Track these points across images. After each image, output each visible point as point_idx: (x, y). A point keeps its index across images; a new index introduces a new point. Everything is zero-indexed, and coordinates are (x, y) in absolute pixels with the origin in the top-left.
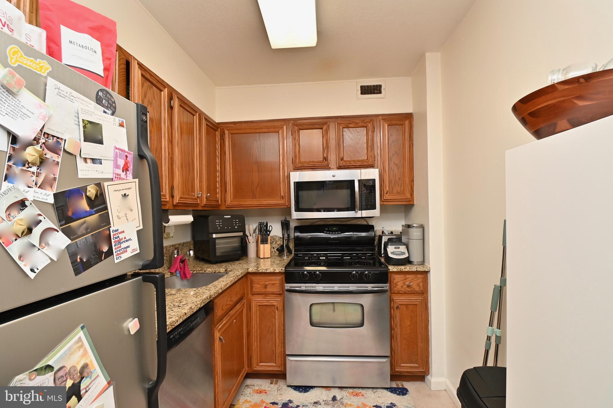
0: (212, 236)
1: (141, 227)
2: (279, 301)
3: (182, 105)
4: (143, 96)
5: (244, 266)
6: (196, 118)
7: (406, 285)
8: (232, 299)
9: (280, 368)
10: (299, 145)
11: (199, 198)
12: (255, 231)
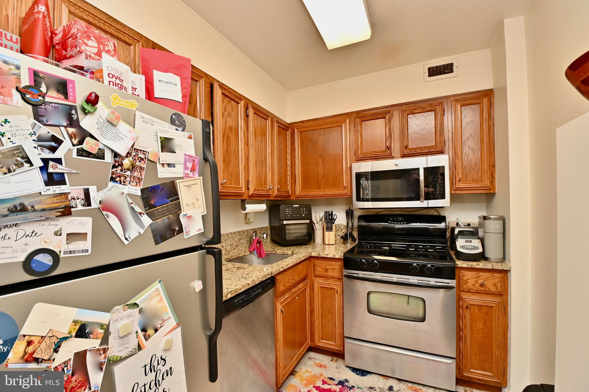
0: (283, 222)
1: (205, 213)
2: (339, 285)
3: (256, 112)
4: (223, 109)
5: (308, 250)
6: (269, 122)
7: (479, 284)
8: (294, 278)
9: (340, 348)
10: (361, 136)
11: (271, 189)
12: (321, 220)
